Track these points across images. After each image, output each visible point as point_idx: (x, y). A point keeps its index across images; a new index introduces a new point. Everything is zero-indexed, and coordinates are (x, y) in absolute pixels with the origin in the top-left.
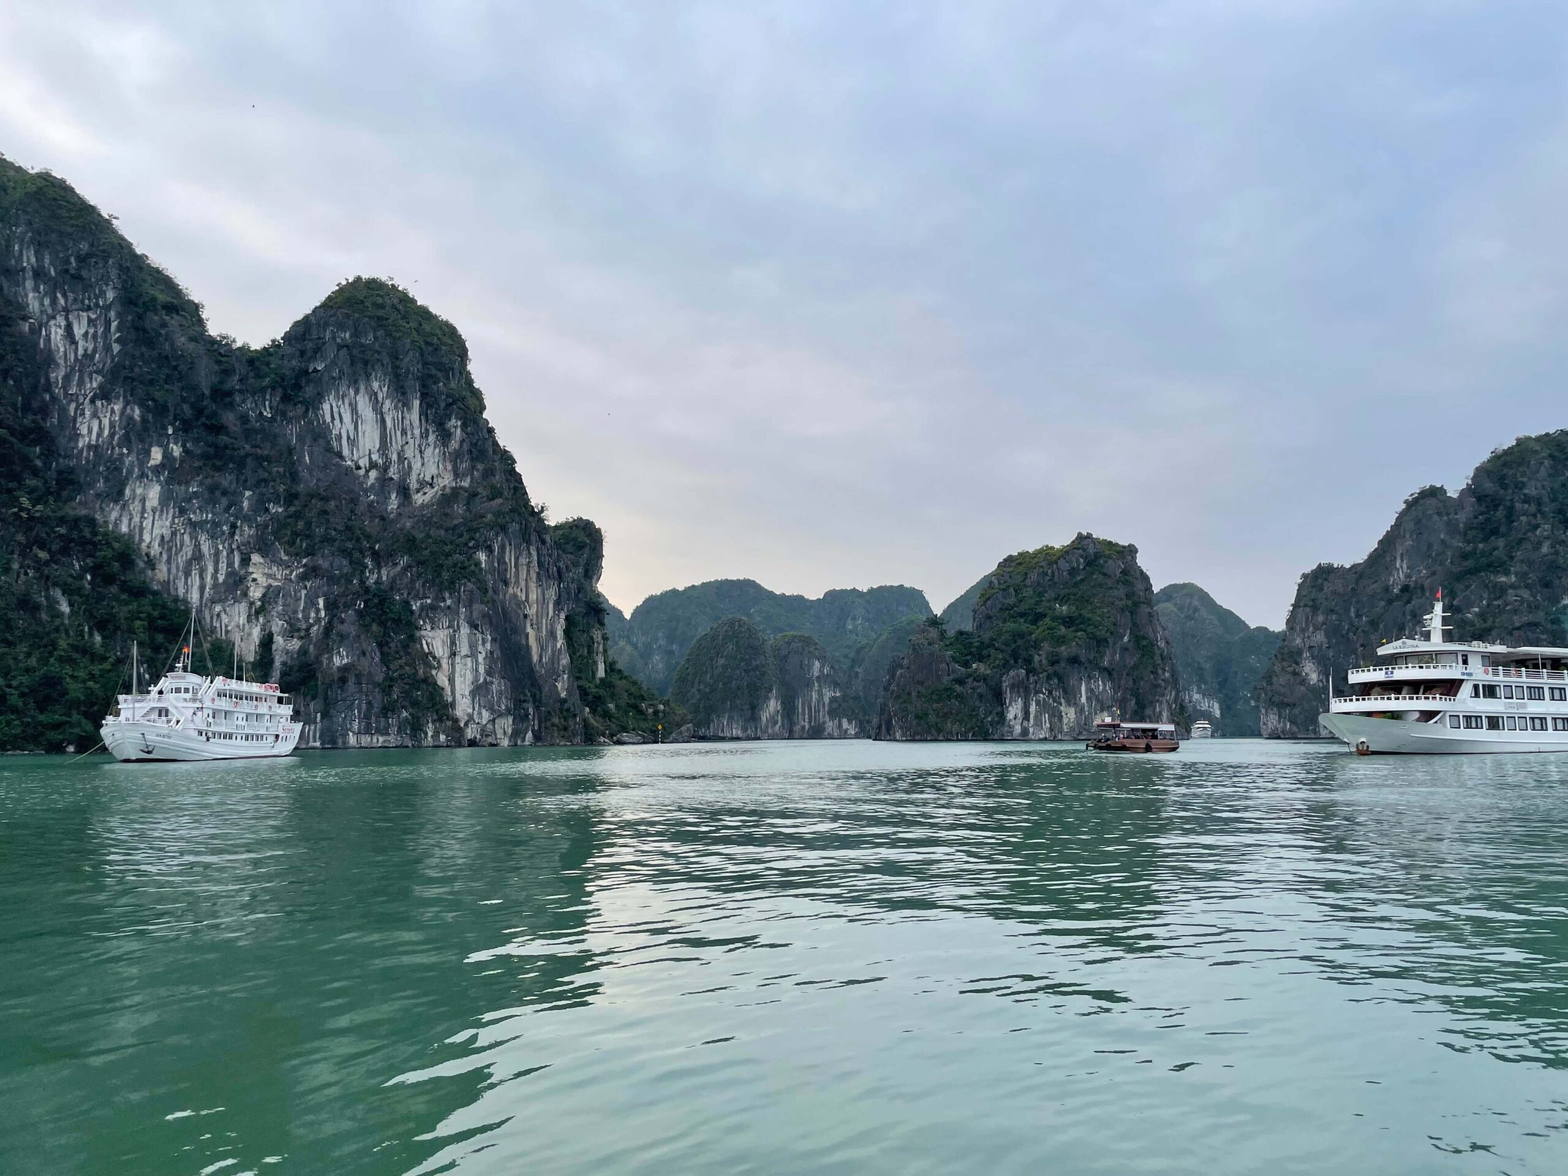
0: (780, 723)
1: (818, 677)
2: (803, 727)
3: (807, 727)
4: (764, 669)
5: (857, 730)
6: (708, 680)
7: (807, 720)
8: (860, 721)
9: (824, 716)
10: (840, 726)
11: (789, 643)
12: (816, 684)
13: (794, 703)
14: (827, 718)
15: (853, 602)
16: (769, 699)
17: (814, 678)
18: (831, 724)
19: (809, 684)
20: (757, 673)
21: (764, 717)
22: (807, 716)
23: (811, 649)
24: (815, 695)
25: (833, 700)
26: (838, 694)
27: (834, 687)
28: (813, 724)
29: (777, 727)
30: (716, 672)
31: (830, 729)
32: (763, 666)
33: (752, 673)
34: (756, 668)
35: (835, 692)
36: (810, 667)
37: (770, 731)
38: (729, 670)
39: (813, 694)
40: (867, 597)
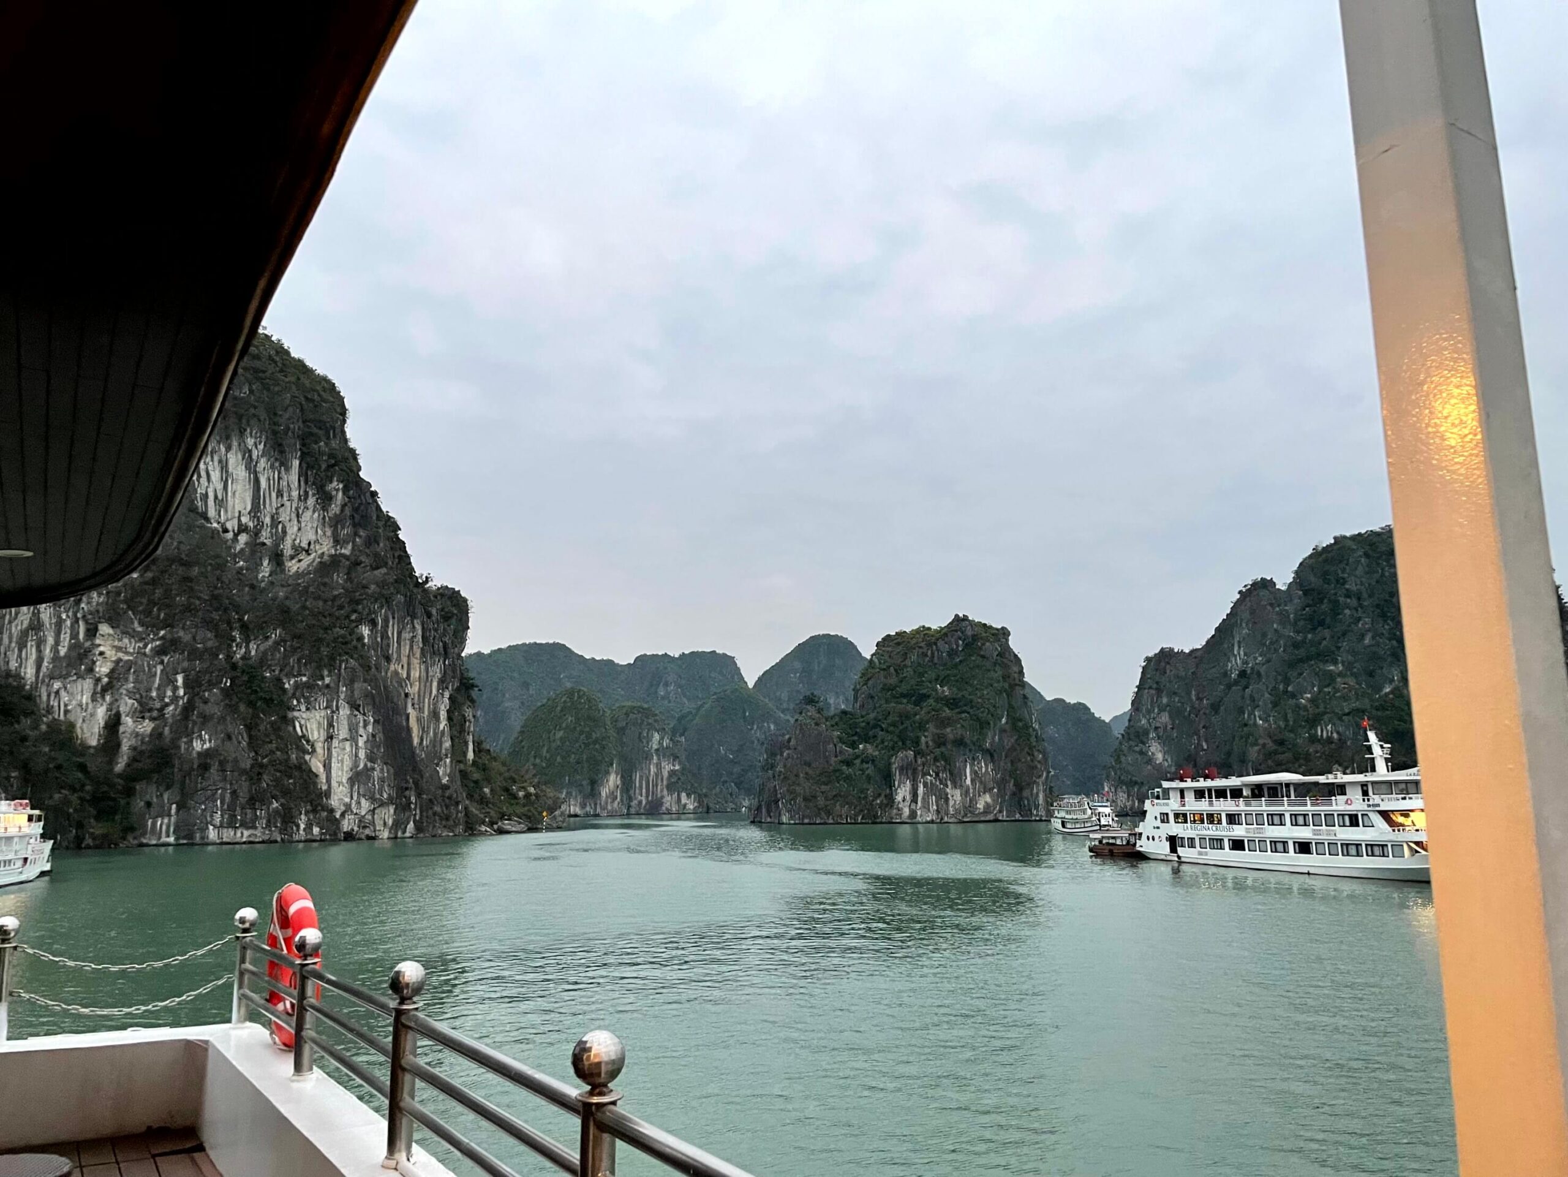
1: (657, 750)
2: (641, 802)
4: (604, 743)
8: (699, 794)
9: (662, 790)
10: (679, 800)
11: (626, 714)
12: (655, 757)
13: (632, 777)
14: (665, 792)
15: (666, 669)
16: (609, 774)
17: (653, 750)
18: (669, 798)
19: (647, 757)
20: (597, 746)
23: (650, 722)
24: (653, 769)
25: (672, 774)
26: (677, 767)
27: (674, 760)
28: (650, 799)
29: (616, 803)
31: (669, 804)
32: (603, 739)
33: (591, 747)
34: (596, 741)
35: (674, 765)
36: (649, 738)
40: (679, 662)
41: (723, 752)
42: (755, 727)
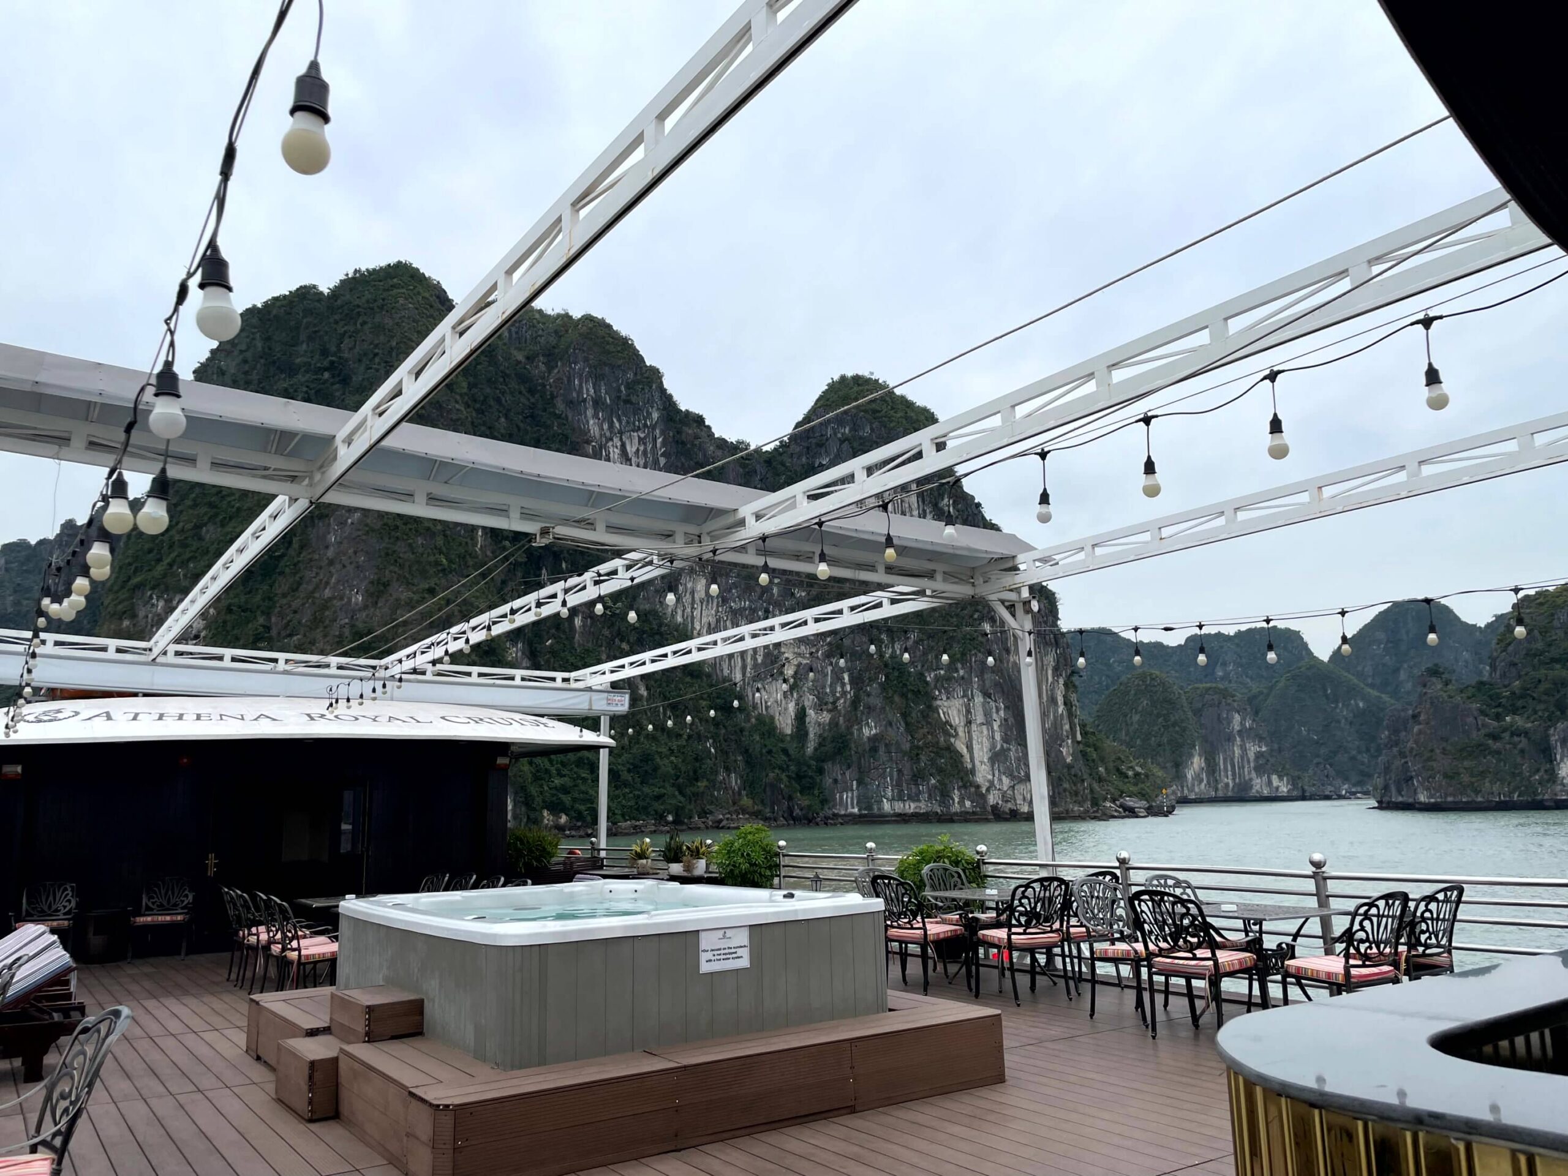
0: (1205, 782)
1: (1239, 731)
2: (1227, 785)
3: (1231, 785)
4: (1184, 725)
5: (1289, 787)
6: (1124, 738)
7: (1230, 777)
8: (1292, 777)
9: (1250, 773)
10: (1270, 783)
11: (1202, 696)
12: (1238, 739)
14: (1254, 775)
16: (1191, 756)
17: (1235, 731)
18: (1259, 781)
19: (1230, 739)
20: (1177, 728)
21: (1190, 775)
22: (1230, 773)
23: (1229, 701)
24: (1237, 751)
25: (1259, 755)
26: (1264, 749)
27: (1259, 742)
28: (1237, 780)
29: (1203, 786)
30: (1131, 729)
31: (1258, 787)
32: (1182, 721)
33: (1171, 729)
34: (1174, 724)
35: (1260, 747)
36: (1229, 721)
37: (1197, 790)
38: (1146, 726)
39: (1235, 748)
40: (1236, 641)
41: (1304, 733)
42: (1340, 705)
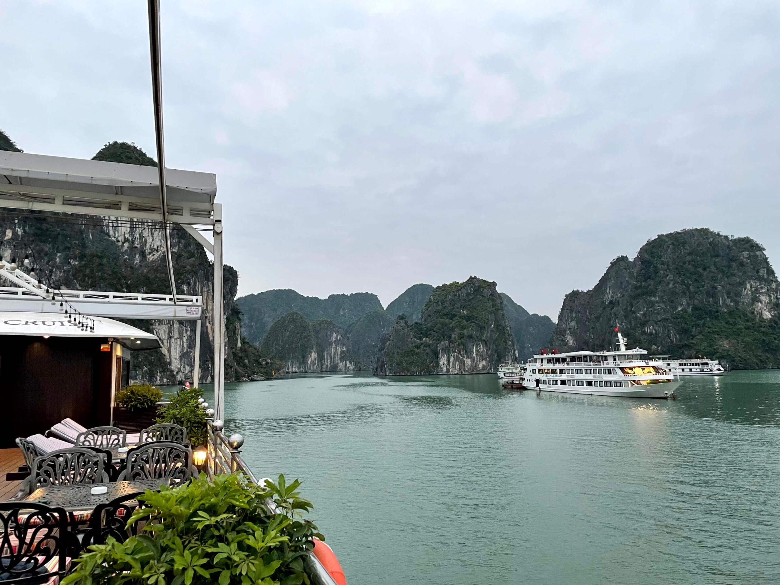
0: (316, 365)
1: (335, 341)
2: (327, 366)
3: (329, 366)
4: (309, 338)
5: (354, 367)
6: (280, 344)
7: (329, 362)
8: (355, 362)
9: (338, 360)
10: (346, 365)
11: (320, 324)
12: (334, 345)
13: (323, 354)
14: (339, 361)
15: (343, 301)
16: (311, 352)
17: (333, 341)
18: (341, 364)
19: (330, 345)
20: (306, 339)
21: (309, 361)
22: (329, 360)
23: (331, 327)
24: (333, 350)
25: (342, 352)
26: (345, 349)
27: (343, 346)
28: (332, 364)
29: (315, 367)
30: (285, 339)
31: (341, 366)
32: (309, 336)
33: (303, 340)
34: (305, 337)
35: (343, 348)
36: (331, 336)
37: (312, 368)
38: (291, 338)
40: (350, 298)
41: (370, 342)
42: (385, 329)
